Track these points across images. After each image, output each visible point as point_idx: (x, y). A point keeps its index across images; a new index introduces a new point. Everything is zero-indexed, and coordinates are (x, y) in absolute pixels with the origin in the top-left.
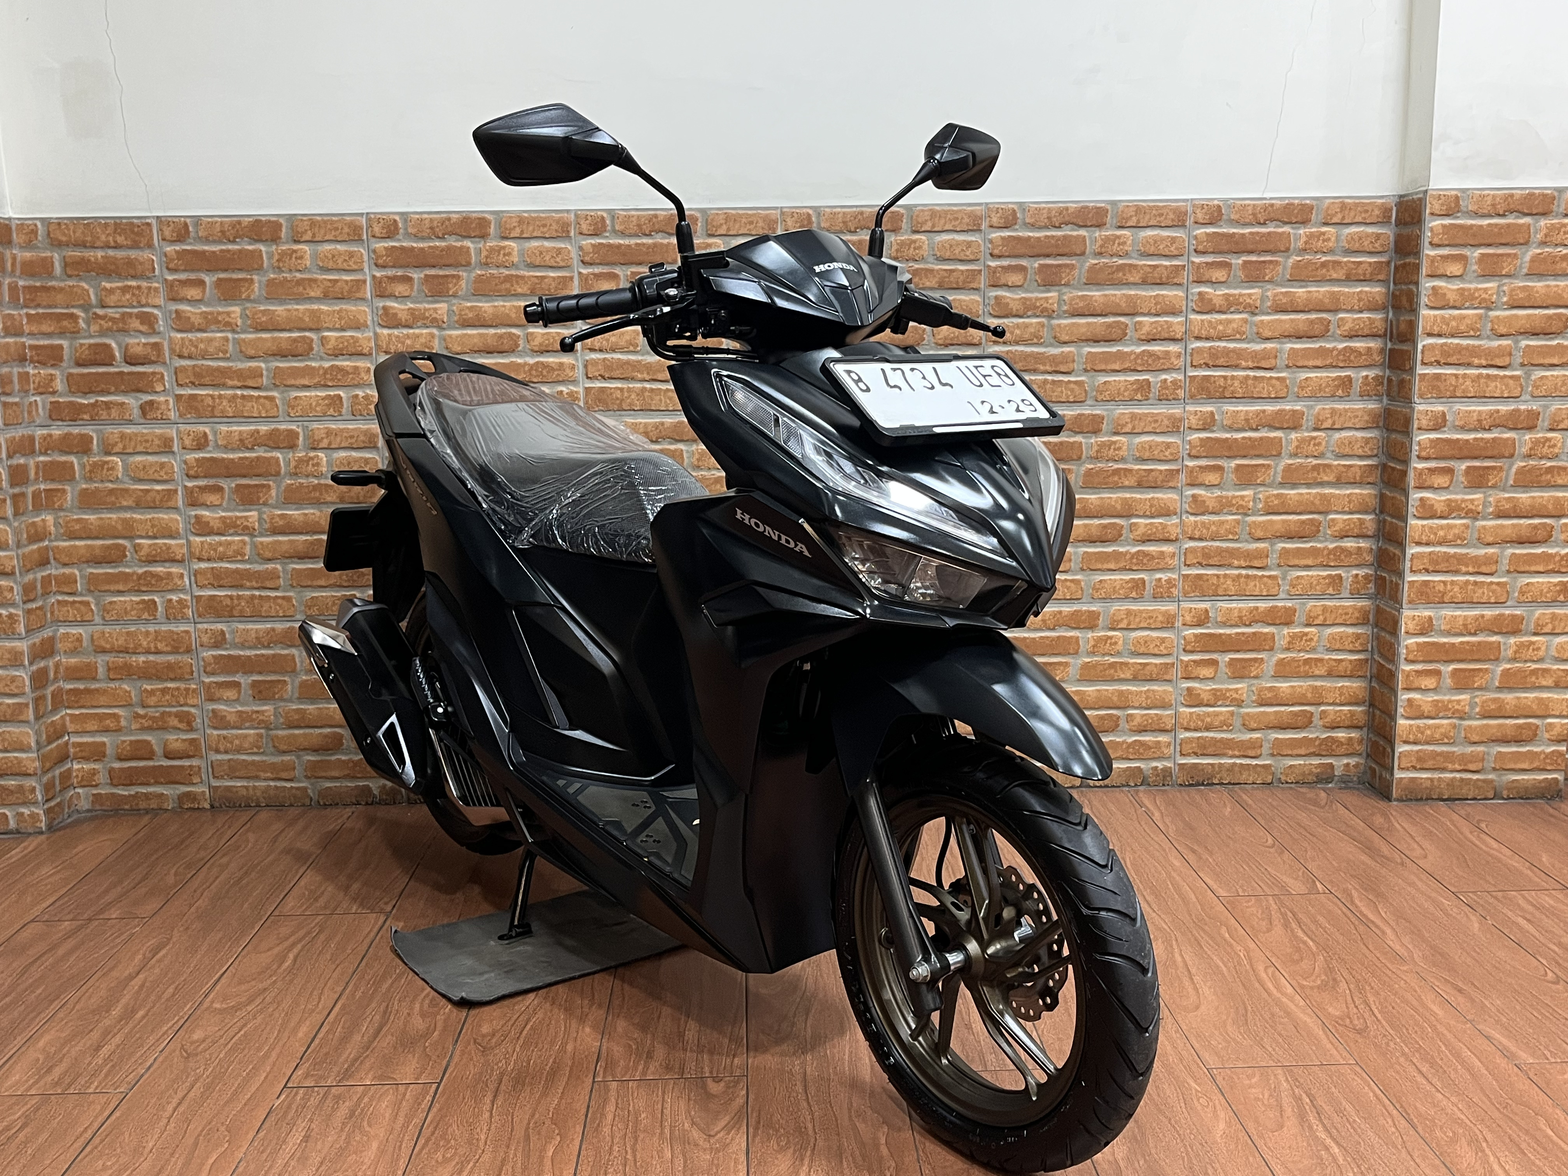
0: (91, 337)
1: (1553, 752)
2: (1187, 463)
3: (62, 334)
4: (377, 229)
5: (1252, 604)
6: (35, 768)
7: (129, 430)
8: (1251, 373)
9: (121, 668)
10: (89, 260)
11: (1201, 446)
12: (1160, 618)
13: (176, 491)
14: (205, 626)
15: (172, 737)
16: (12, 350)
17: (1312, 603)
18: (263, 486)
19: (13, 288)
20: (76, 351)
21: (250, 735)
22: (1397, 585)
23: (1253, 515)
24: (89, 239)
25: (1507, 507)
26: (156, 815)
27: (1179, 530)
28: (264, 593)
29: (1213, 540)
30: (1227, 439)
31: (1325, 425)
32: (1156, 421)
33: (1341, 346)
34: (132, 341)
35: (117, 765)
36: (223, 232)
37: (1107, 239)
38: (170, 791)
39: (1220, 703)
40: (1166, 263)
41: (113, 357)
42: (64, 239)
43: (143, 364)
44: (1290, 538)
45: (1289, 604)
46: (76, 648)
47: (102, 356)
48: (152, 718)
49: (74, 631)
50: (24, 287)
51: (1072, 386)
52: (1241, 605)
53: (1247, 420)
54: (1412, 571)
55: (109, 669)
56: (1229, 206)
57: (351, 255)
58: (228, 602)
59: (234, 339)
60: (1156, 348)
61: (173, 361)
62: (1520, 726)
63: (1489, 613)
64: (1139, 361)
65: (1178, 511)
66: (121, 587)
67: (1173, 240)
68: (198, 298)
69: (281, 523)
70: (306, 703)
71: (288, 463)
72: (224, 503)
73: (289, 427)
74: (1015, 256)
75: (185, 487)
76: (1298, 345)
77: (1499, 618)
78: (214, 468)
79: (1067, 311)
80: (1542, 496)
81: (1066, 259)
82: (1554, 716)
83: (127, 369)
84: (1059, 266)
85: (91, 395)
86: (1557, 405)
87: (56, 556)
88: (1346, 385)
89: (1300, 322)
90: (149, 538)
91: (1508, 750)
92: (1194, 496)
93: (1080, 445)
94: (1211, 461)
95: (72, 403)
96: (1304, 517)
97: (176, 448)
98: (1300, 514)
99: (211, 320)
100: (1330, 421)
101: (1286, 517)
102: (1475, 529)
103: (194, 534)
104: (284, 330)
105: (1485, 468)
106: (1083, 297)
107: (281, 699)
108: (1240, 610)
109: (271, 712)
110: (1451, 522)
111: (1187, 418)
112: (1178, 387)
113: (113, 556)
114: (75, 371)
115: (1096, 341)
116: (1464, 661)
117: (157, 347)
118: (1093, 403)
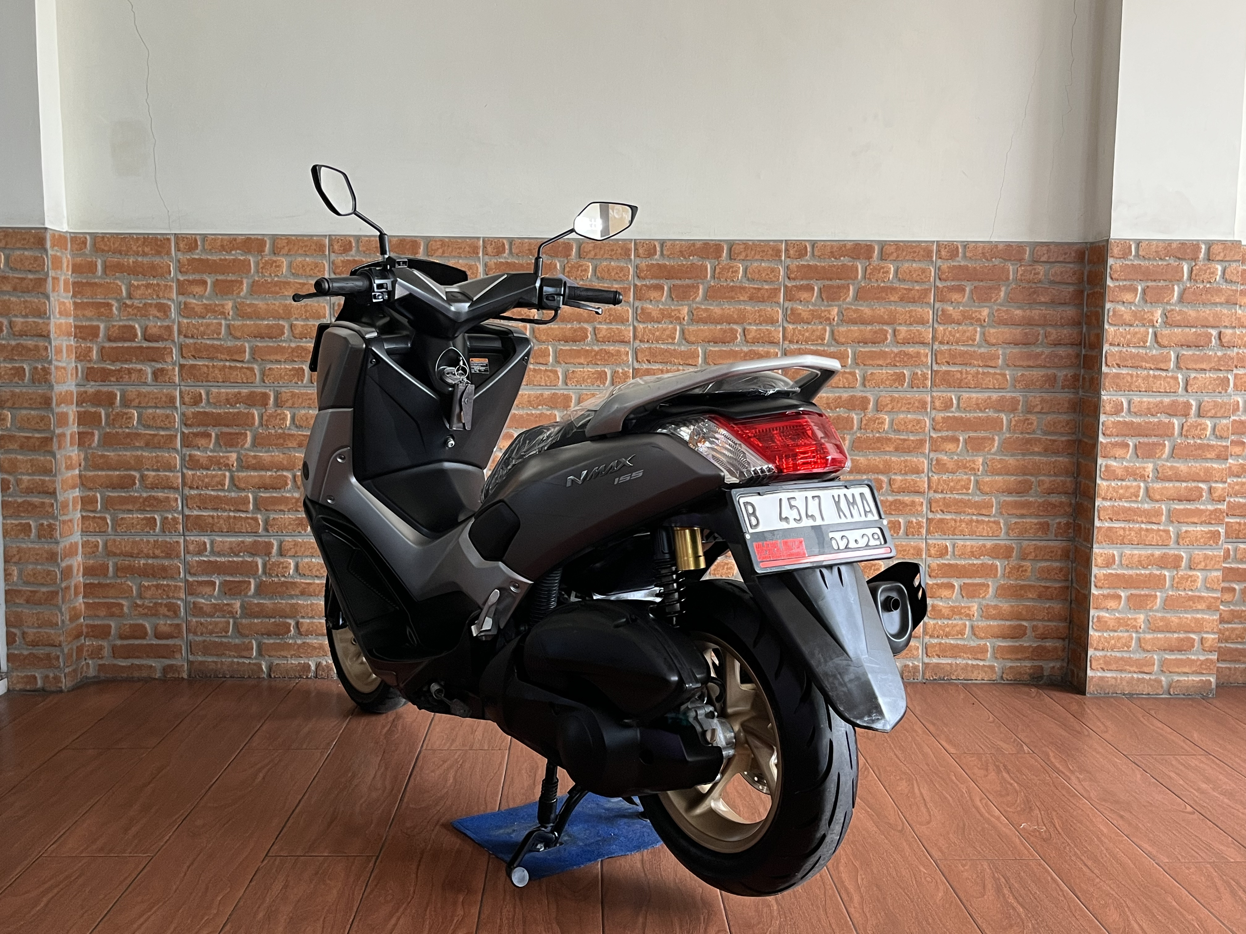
0: (121, 320)
1: (1207, 659)
2: (932, 434)
3: (99, 316)
4: (336, 247)
5: (981, 543)
6: (60, 642)
7: (144, 389)
8: (980, 370)
9: (127, 569)
10: (123, 264)
11: (943, 423)
12: (912, 551)
13: (176, 436)
14: (192, 538)
15: (162, 622)
16: (64, 328)
17: (1027, 542)
18: (241, 434)
19: (66, 282)
20: (109, 330)
21: (220, 622)
22: (1089, 529)
23: (982, 475)
24: (124, 248)
25: (1170, 473)
26: (146, 683)
27: (926, 486)
28: (237, 515)
29: (952, 493)
30: (961, 418)
31: (1036, 410)
32: (909, 403)
33: (1047, 351)
34: (151, 324)
35: (119, 642)
36: (223, 246)
37: (875, 268)
38: (157, 664)
39: (957, 617)
40: (917, 288)
41: (136, 335)
42: (106, 248)
43: (157, 341)
44: (1010, 493)
45: (1008, 543)
46: (93, 552)
47: (128, 333)
48: (147, 607)
49: (92, 539)
50: (74, 283)
51: (847, 375)
52: (973, 543)
53: (977, 404)
54: (1099, 519)
55: (118, 569)
56: (965, 246)
57: (316, 265)
58: (211, 520)
59: (226, 324)
60: (911, 350)
61: (181, 340)
62: (1182, 640)
63: (1158, 552)
64: (897, 359)
65: (926, 471)
66: (130, 507)
67: (923, 271)
68: (201, 293)
69: (254, 462)
70: (265, 599)
71: (261, 417)
72: (211, 446)
73: (263, 390)
74: (807, 279)
75: (183, 433)
76: (1016, 350)
77: (1164, 557)
78: (205, 419)
79: (845, 320)
80: (1196, 466)
81: (843, 282)
82: (1207, 632)
83: (145, 344)
84: (839, 287)
85: (118, 363)
86: (1206, 399)
87: (84, 482)
88: (1052, 380)
89: (1017, 332)
90: (153, 470)
91: (1173, 657)
92: (937, 460)
93: (853, 418)
94: (950, 433)
95: (103, 369)
96: (1020, 478)
97: (178, 404)
98: (1017, 475)
99: (209, 309)
100: (1039, 407)
101: (1007, 478)
102: (1147, 489)
103: (188, 469)
104: (263, 319)
105: (1154, 444)
106: (856, 311)
107: (246, 595)
108: (972, 547)
109: (237, 604)
110: (1129, 483)
111: (933, 402)
112: (926, 379)
113: (126, 484)
114: (107, 345)
115: (866, 343)
116: (1138, 588)
117: (169, 328)
118: (862, 389)
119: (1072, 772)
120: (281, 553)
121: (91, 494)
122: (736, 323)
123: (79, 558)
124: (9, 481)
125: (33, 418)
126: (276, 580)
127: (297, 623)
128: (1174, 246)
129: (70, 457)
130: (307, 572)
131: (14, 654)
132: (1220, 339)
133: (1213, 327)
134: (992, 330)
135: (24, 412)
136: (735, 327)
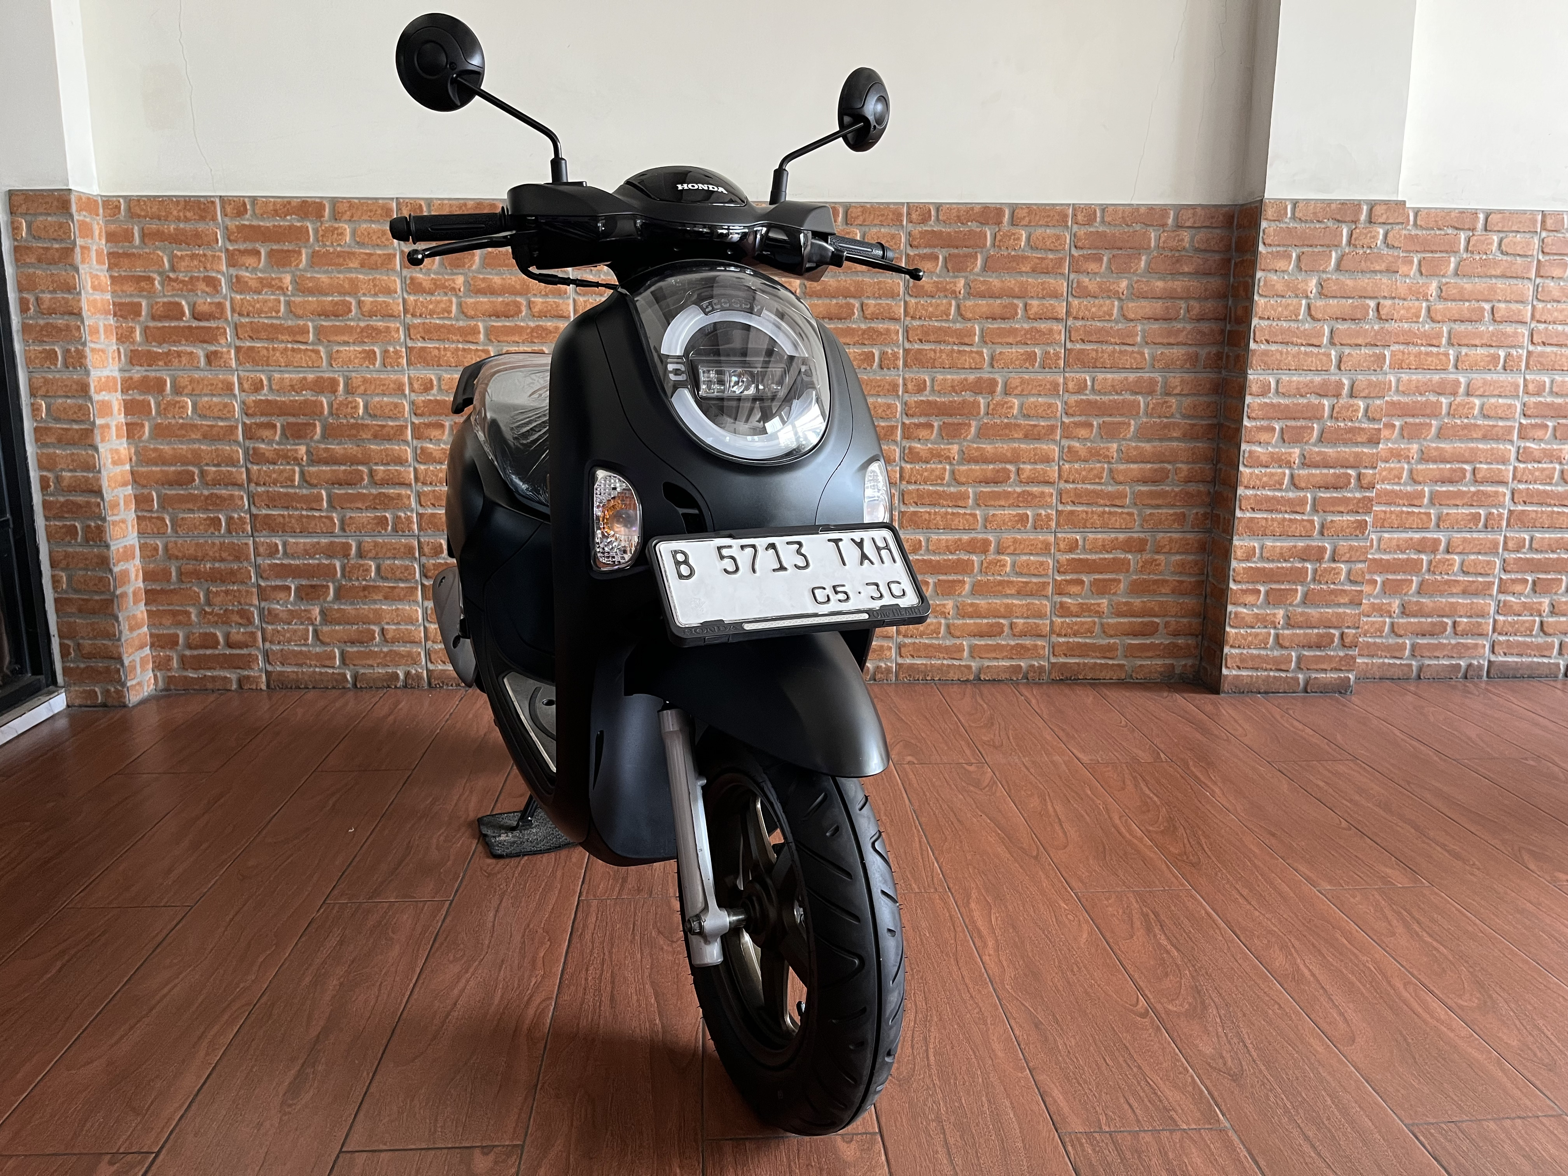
0: (164, 296)
1: (1347, 655)
2: (1064, 419)
3: (140, 291)
4: (405, 212)
5: (1113, 536)
6: (120, 654)
8: (1117, 347)
9: (192, 573)
10: (163, 232)
11: (1076, 407)
12: (1040, 546)
13: (237, 427)
14: (262, 539)
15: (234, 630)
16: (99, 305)
17: (1162, 535)
18: (309, 424)
19: (99, 253)
20: (152, 307)
21: (298, 629)
22: (1229, 520)
23: (1117, 462)
24: (163, 214)
25: (1318, 459)
26: (221, 694)
27: (1056, 475)
28: (310, 513)
29: (1083, 483)
30: (1096, 401)
31: (1176, 392)
32: (1040, 385)
33: (1189, 327)
34: (200, 301)
35: (188, 653)
36: (276, 211)
37: (1005, 235)
38: (232, 675)
39: (1085, 614)
40: (1051, 257)
41: (183, 314)
42: (143, 214)
43: (208, 320)
44: (1145, 482)
45: (1142, 535)
46: (153, 556)
47: (173, 311)
48: (217, 615)
49: (151, 541)
50: (110, 254)
51: (974, 355)
52: (1105, 536)
53: (1113, 386)
54: (1241, 509)
55: (181, 574)
56: (1103, 210)
57: (384, 233)
58: (281, 520)
59: (285, 301)
60: (1043, 326)
61: (235, 319)
62: (1322, 635)
63: (1301, 544)
64: (1028, 336)
65: (1057, 459)
66: (191, 507)
67: (1058, 238)
68: (255, 265)
69: (325, 455)
70: (345, 604)
71: (331, 405)
72: (277, 438)
73: (331, 375)
74: (930, 246)
75: (244, 424)
76: (1156, 326)
77: (1308, 548)
78: (268, 408)
79: (971, 293)
80: (1346, 450)
81: (970, 250)
82: (1349, 627)
83: (195, 324)
84: (966, 256)
85: (165, 345)
86: (1360, 377)
87: (136, 478)
88: (1193, 359)
89: (1158, 307)
90: (215, 465)
91: (1311, 653)
92: (1069, 447)
93: (979, 403)
94: (1082, 419)
95: (149, 351)
96: (1156, 466)
97: (237, 391)
98: (1153, 463)
99: (265, 284)
100: (1179, 388)
101: (1142, 466)
102: (1292, 476)
103: (252, 463)
104: (327, 294)
105: (1301, 427)
106: (984, 282)
107: (325, 600)
108: (1104, 540)
109: (316, 611)
110: (1273, 470)
111: (1065, 384)
112: (1059, 358)
113: (184, 480)
114: (152, 324)
115: (994, 319)
116: (1278, 582)
117: (220, 306)
118: (990, 370)
119: (1215, 783)
120: (360, 554)
121: (146, 491)
122: (854, 297)
123: (137, 561)
124: (49, 479)
125: (70, 407)
126: (357, 584)
127: (383, 630)
128: (1333, 206)
129: (117, 451)
130: (389, 576)
131: (69, 668)
132: (1378, 310)
133: (1371, 298)
134: (1131, 305)
135: (60, 401)
136: (852, 301)
